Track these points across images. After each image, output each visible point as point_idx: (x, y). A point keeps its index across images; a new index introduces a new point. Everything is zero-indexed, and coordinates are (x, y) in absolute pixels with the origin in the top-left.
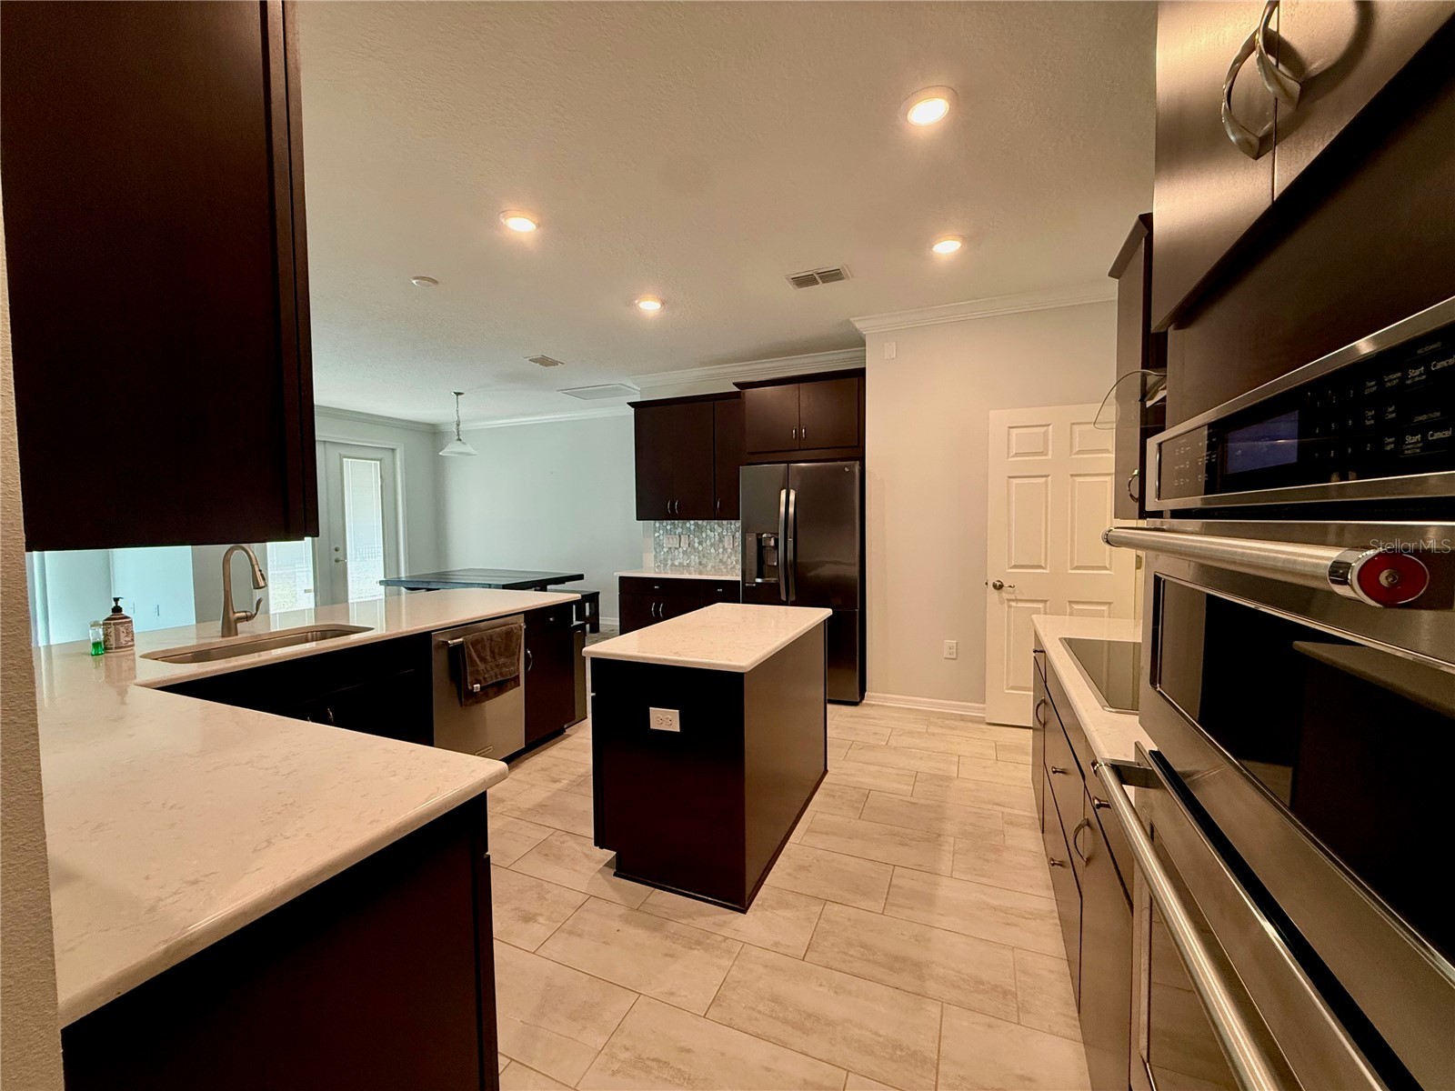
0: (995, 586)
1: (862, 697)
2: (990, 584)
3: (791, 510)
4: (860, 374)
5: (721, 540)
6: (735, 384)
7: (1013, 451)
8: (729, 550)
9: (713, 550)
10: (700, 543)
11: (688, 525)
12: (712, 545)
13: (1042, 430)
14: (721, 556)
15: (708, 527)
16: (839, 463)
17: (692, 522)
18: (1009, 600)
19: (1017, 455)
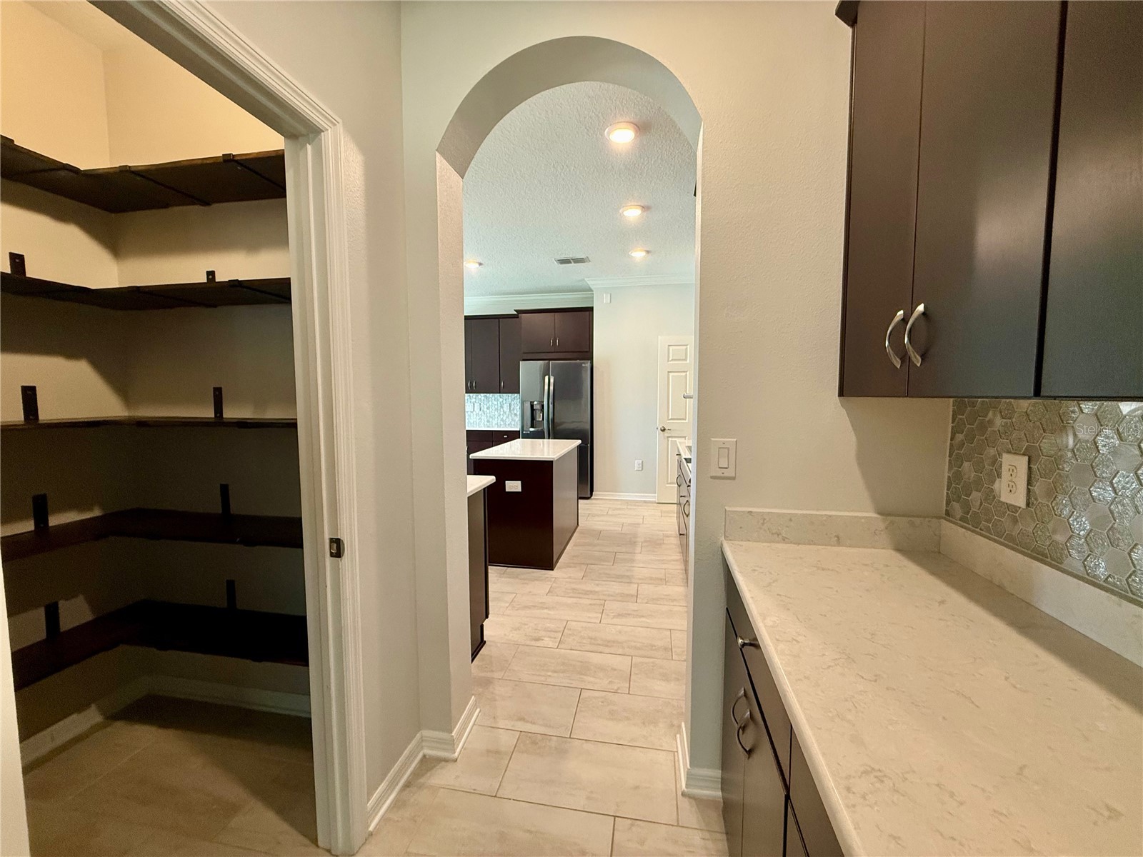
0: (661, 430)
1: (591, 495)
2: (659, 429)
3: (552, 388)
4: (590, 310)
5: (501, 407)
6: (515, 311)
7: (671, 359)
8: (507, 413)
9: (496, 413)
10: (488, 408)
11: (480, 397)
12: (497, 409)
13: (685, 347)
14: (502, 416)
15: (493, 398)
16: (578, 361)
17: (482, 395)
18: (668, 437)
19: (672, 360)
